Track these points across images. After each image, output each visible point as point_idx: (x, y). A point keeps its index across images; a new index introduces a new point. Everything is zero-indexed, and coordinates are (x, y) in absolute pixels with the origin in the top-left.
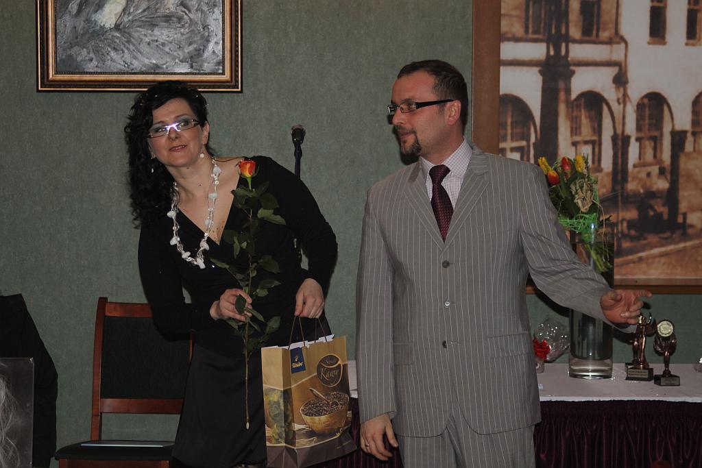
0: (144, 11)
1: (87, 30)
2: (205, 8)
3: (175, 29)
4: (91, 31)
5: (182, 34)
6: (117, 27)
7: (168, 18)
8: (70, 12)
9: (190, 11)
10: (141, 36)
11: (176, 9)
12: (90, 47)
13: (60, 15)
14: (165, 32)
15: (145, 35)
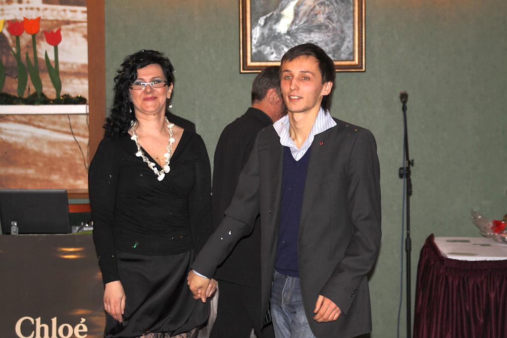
0: (305, 22)
1: (270, 35)
2: (342, 21)
3: (324, 33)
4: (273, 35)
5: (328, 36)
6: (288, 33)
7: (319, 27)
8: (260, 24)
9: (333, 22)
10: (303, 38)
11: (325, 21)
12: (272, 46)
13: (254, 26)
14: (317, 35)
15: (305, 37)
